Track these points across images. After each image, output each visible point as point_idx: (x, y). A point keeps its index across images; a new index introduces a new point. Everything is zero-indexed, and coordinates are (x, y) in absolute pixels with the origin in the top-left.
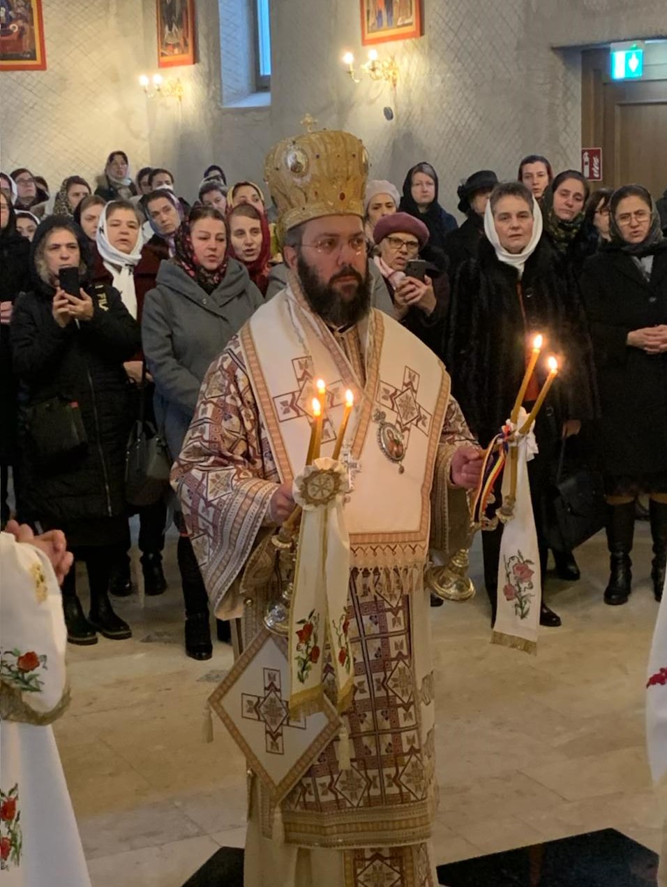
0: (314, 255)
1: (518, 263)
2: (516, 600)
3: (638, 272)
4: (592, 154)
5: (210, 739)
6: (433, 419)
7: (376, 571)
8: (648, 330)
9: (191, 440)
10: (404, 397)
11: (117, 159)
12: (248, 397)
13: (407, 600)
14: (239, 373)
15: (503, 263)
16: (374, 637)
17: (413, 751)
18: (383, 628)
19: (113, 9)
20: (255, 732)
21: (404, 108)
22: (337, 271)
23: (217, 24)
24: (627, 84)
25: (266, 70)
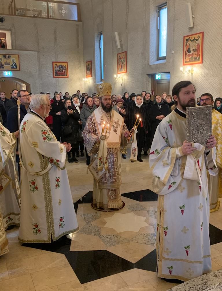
0: (103, 101)
1: (139, 106)
2: (134, 154)
3: (159, 108)
4: (153, 91)
5: (88, 173)
6: (121, 126)
7: (112, 148)
8: (159, 116)
9: (85, 129)
10: (117, 123)
11: (78, 92)
12: (93, 122)
13: (117, 153)
14: (92, 119)
15: (137, 107)
16: (112, 158)
17: (117, 175)
18: (113, 157)
19: (79, 68)
20: (94, 172)
21: (124, 84)
22: (107, 104)
23: (95, 71)
24: (158, 80)
25: (103, 78)
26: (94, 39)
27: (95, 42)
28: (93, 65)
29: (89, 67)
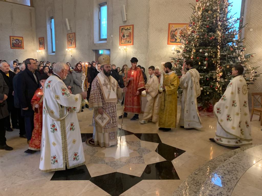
10: (114, 84)
21: (73, 55)
25: (54, 50)
26: (46, 21)
27: (47, 23)
28: (45, 40)
29: (42, 42)
